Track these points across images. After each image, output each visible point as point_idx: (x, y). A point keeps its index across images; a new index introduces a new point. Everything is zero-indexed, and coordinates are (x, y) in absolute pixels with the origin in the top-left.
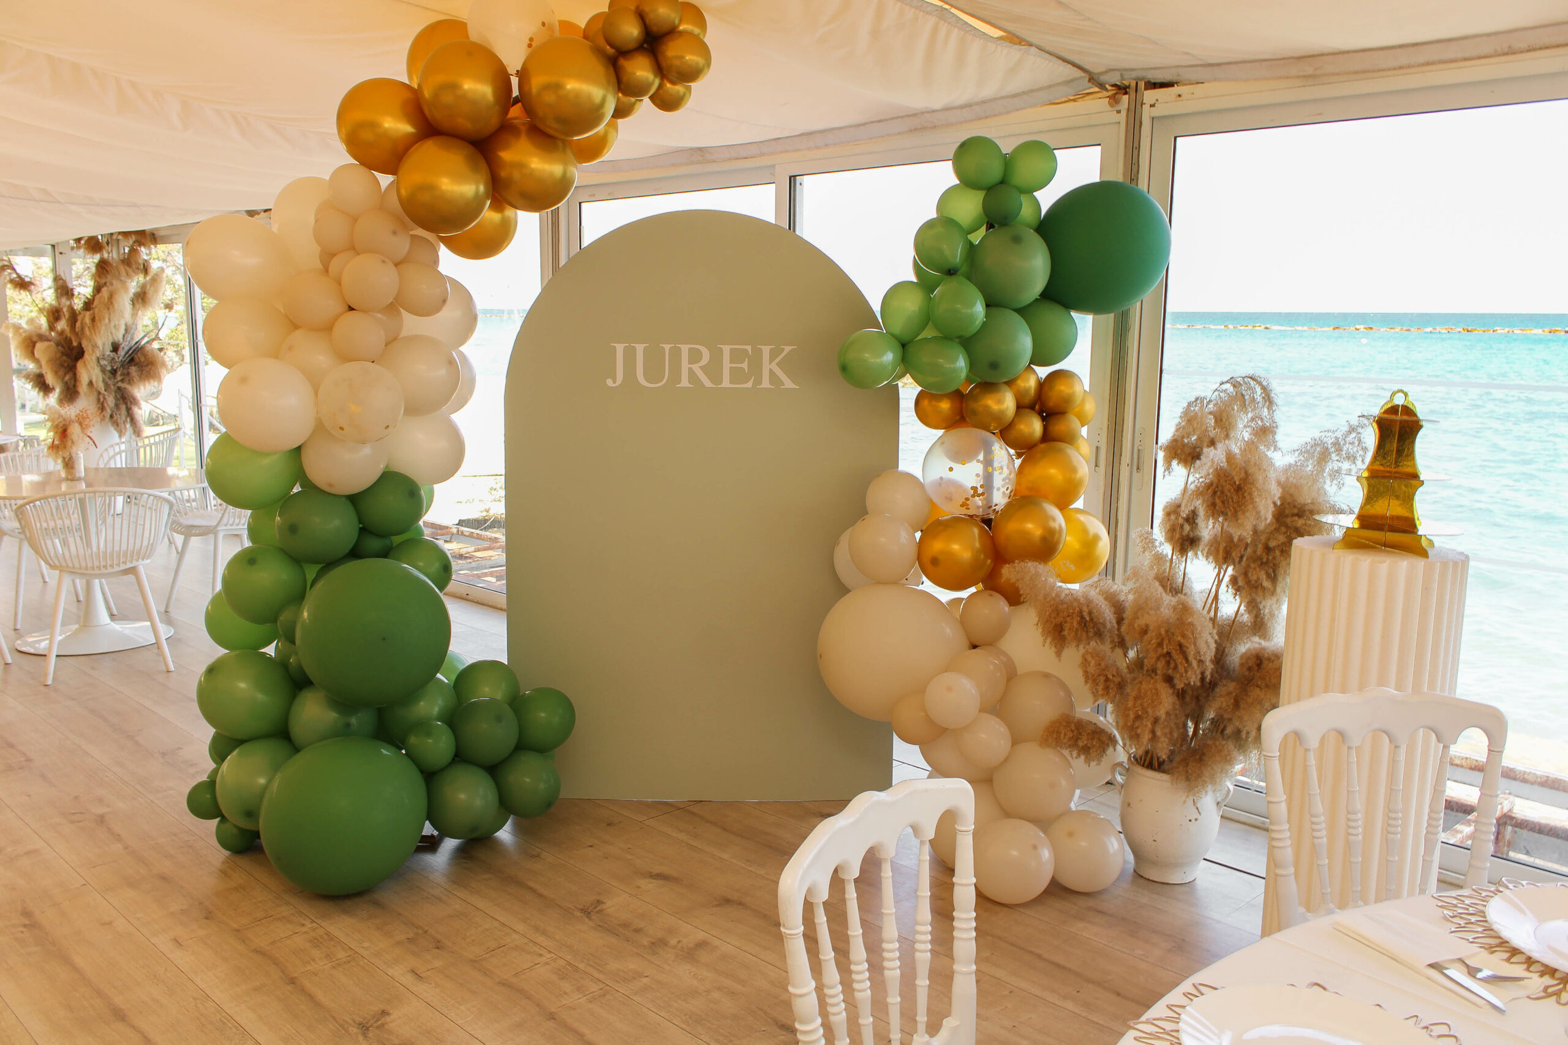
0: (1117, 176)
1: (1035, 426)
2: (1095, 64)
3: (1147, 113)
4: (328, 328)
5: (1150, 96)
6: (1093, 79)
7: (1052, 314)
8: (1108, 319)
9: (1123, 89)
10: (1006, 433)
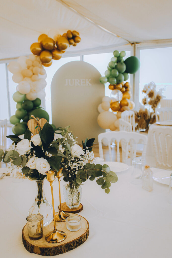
0: (133, 55)
1: (124, 89)
2: (130, 41)
3: (136, 47)
4: (31, 77)
5: (136, 45)
6: (130, 42)
7: (126, 74)
8: (132, 75)
9: (133, 44)
10: (121, 90)
